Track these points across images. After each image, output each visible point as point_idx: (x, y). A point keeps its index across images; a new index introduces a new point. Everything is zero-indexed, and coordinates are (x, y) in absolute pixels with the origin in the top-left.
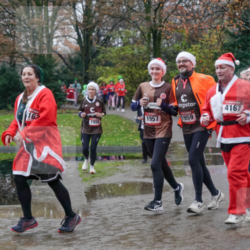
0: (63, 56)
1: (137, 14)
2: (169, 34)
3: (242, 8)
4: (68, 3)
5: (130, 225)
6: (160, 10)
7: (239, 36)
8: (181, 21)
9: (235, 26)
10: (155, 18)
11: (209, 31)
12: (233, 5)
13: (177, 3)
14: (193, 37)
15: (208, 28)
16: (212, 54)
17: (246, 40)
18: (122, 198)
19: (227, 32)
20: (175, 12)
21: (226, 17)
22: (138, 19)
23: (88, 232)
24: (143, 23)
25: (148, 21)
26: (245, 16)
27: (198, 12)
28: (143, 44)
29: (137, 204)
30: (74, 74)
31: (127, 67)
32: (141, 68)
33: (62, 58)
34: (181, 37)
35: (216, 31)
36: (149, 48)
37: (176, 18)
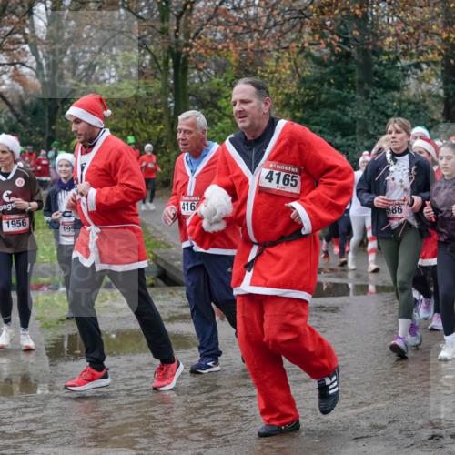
0: (10, 100)
1: (144, 24)
2: (203, 59)
3: (336, 12)
4: (18, 4)
5: (126, 409)
6: (186, 16)
7: (331, 63)
8: (226, 36)
9: (323, 46)
10: (177, 31)
11: (275, 53)
12: (321, 7)
13: (217, 3)
14: (246, 65)
15: (274, 50)
16: (281, 97)
17: (343, 71)
18: (113, 358)
19: (309, 55)
20: (215, 20)
21: (307, 29)
22: (145, 32)
23: (51, 421)
24: (156, 40)
25: (165, 36)
26: (342, 27)
27: (256, 18)
28: (155, 77)
29: (141, 370)
30: (30, 132)
31: (125, 120)
32: (151, 121)
33: (8, 103)
34: (225, 65)
35: (290, 54)
36: (166, 85)
37: (216, 31)
